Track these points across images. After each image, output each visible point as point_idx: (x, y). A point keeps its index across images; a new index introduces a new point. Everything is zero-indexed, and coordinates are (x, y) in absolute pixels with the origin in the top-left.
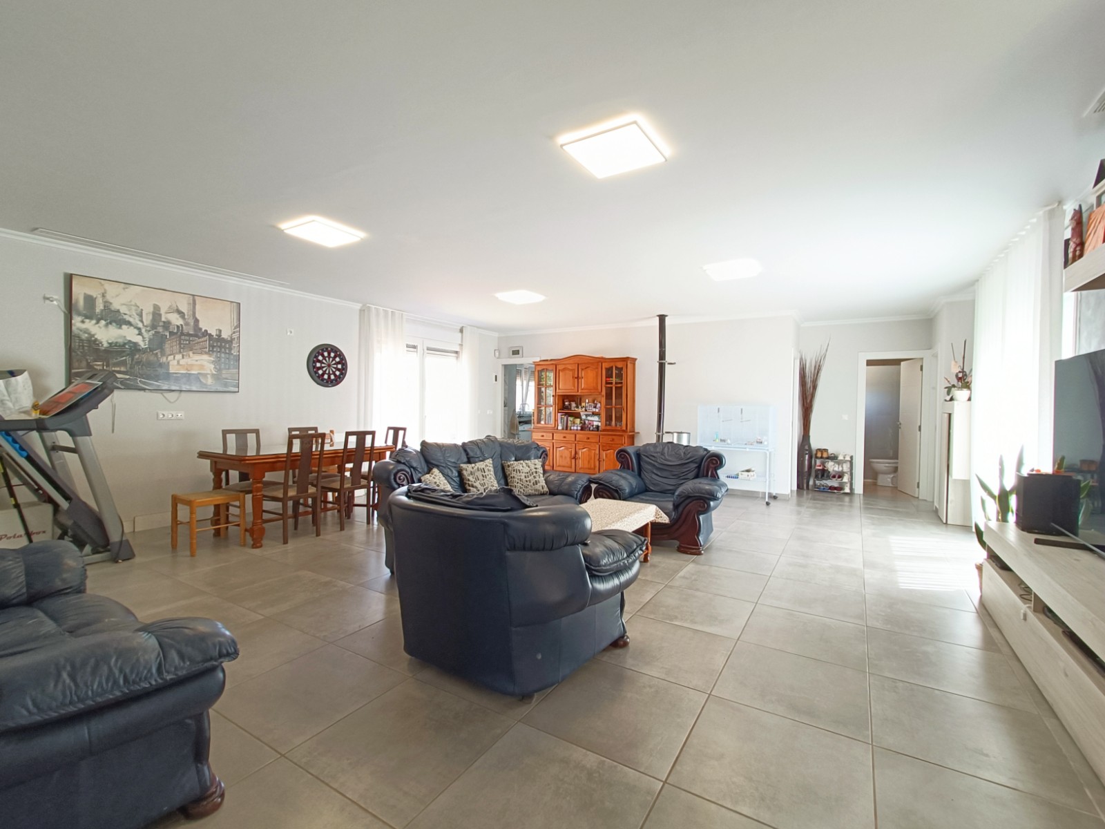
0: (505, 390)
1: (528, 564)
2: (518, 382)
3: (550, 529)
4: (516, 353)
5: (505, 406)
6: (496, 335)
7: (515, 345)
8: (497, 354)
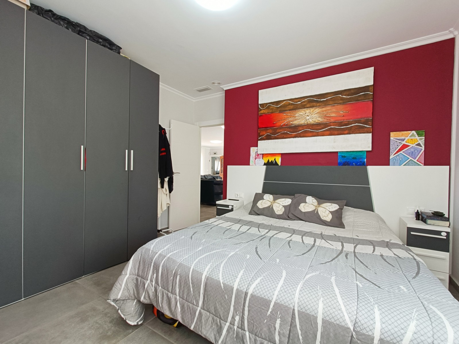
0: (212, 164)
1: (216, 187)
2: (216, 162)
3: (219, 182)
4: (215, 154)
5: (212, 169)
6: (209, 148)
7: (215, 151)
8: (210, 154)
